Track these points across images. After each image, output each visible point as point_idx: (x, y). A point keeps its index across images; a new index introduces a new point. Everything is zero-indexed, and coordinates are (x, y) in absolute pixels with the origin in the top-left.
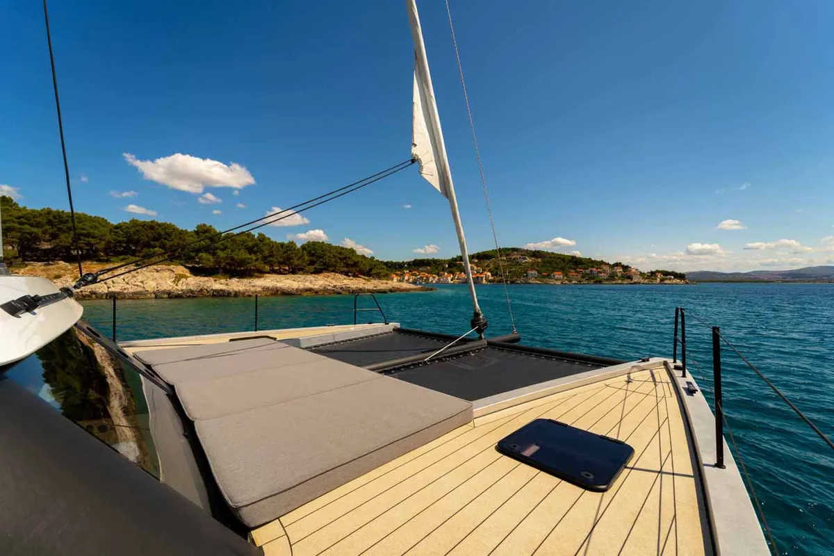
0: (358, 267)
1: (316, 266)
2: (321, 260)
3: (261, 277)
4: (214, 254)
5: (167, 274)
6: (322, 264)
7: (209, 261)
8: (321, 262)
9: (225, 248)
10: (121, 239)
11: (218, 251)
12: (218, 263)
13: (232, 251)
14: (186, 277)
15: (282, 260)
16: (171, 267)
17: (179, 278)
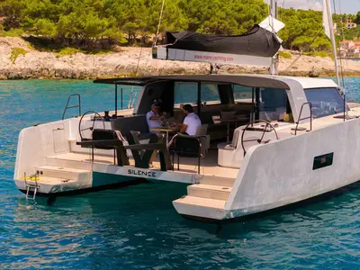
2: (207, 22)
4: (56, 20)
5: (2, 48)
8: (206, 26)
9: (67, 13)
13: (78, 15)
14: (26, 52)
16: (6, 39)
17: (16, 53)
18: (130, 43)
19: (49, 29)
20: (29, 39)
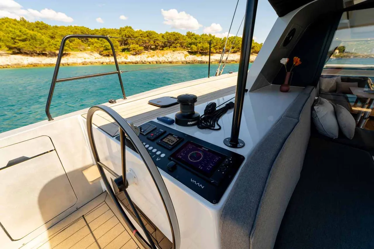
0: (254, 49)
1: (235, 49)
2: (237, 46)
3: (212, 55)
4: (196, 45)
5: (182, 54)
6: (237, 48)
7: (195, 48)
8: (237, 47)
9: (200, 43)
10: (166, 41)
11: (198, 44)
12: (198, 49)
13: (203, 44)
14: (188, 56)
15: (221, 47)
16: (183, 51)
17: (186, 56)
18: (217, 53)
19: (194, 48)
20: (189, 52)
